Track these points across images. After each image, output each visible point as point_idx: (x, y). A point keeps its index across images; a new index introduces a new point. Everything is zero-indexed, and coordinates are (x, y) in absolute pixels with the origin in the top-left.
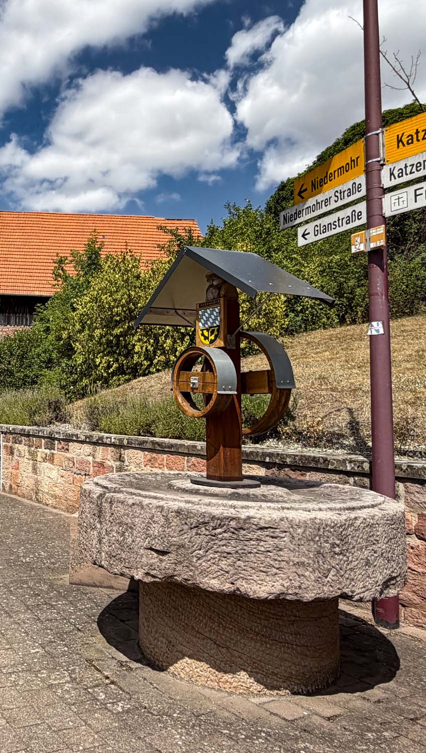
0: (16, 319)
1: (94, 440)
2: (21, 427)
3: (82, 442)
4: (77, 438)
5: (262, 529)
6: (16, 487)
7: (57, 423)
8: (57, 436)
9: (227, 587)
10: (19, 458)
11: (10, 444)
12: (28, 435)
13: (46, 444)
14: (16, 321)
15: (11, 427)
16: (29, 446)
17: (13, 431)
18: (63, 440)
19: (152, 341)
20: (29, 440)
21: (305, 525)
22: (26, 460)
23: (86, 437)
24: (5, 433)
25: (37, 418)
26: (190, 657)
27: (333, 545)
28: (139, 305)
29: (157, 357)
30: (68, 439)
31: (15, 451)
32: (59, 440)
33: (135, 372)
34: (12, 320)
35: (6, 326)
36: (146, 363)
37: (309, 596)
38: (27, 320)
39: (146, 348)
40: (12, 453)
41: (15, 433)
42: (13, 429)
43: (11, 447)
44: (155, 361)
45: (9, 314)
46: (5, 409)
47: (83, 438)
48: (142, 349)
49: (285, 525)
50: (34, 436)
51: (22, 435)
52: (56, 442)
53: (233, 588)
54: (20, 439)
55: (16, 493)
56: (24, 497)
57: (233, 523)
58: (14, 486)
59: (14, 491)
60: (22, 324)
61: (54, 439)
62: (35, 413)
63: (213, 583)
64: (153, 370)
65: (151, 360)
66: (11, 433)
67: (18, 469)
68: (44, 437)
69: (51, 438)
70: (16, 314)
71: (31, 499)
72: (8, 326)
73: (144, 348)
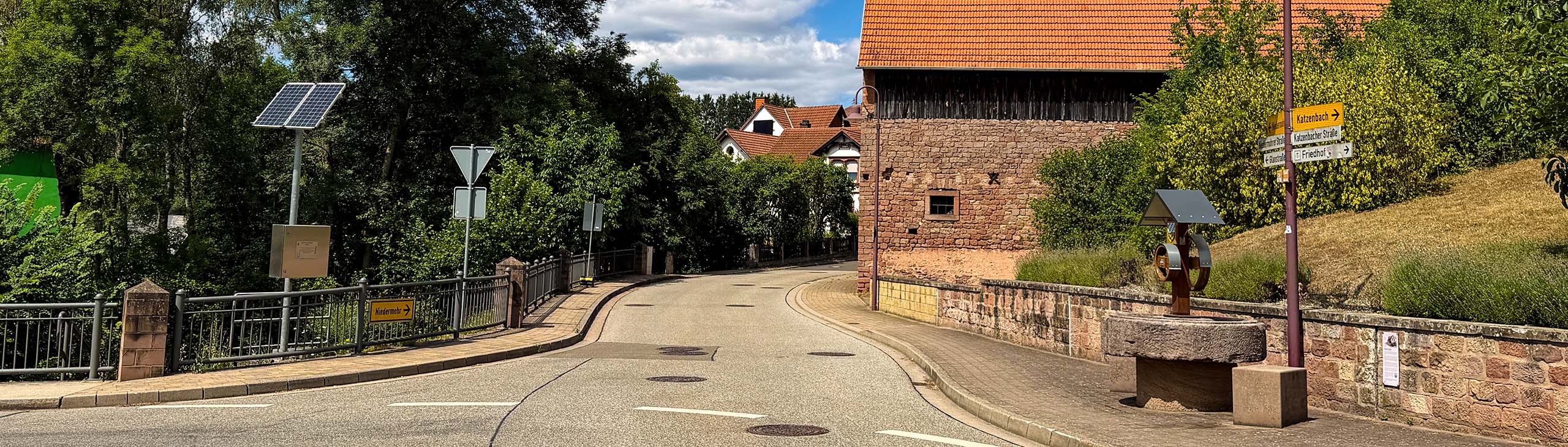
0: (1103, 109)
1: (1152, 300)
2: (1089, 288)
3: (1142, 302)
4: (1139, 298)
5: (1172, 330)
6: (1086, 350)
7: (1132, 285)
8: (1121, 297)
9: (1158, 355)
10: (1088, 321)
11: (1078, 306)
12: (1096, 297)
13: (1113, 305)
14: (1103, 113)
15: (1079, 288)
16: (1098, 308)
17: (1080, 293)
18: (1127, 300)
19: (1265, 184)
20: (1097, 301)
21: (1190, 328)
22: (1094, 322)
23: (1146, 297)
24: (1073, 295)
25: (1107, 279)
26: (1153, 397)
27: (1203, 337)
28: (1247, 140)
29: (1272, 204)
30: (1131, 300)
31: (1084, 314)
32: (1123, 300)
33: (1248, 221)
34: (1098, 111)
35: (1087, 122)
36: (1260, 211)
37: (1191, 358)
38: (1123, 112)
39: (1257, 192)
40: (1080, 315)
41: (1083, 295)
42: (1081, 290)
43: (1079, 309)
44: (1271, 210)
45: (1092, 101)
46: (1075, 269)
47: (1143, 298)
48: (1252, 194)
49: (1181, 328)
50: (1101, 297)
51: (1090, 296)
52: (1122, 303)
53: (1160, 356)
54: (1088, 300)
55: (1085, 357)
56: (1093, 360)
57: (1160, 328)
58: (1083, 349)
59: (1083, 355)
60: (1115, 119)
61: (1119, 300)
62: (1107, 272)
63: (1152, 354)
64: (1268, 220)
65: (1266, 208)
66: (1079, 294)
67: (1087, 331)
68: (1110, 298)
69: (1117, 299)
70: (1104, 102)
71: (1100, 361)
72: (1091, 123)
73: (1254, 193)
